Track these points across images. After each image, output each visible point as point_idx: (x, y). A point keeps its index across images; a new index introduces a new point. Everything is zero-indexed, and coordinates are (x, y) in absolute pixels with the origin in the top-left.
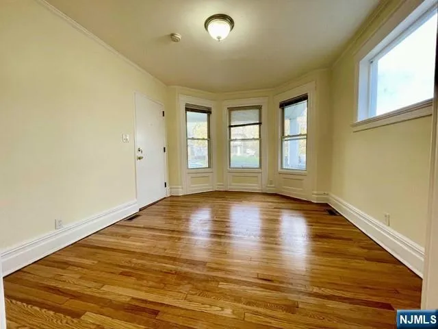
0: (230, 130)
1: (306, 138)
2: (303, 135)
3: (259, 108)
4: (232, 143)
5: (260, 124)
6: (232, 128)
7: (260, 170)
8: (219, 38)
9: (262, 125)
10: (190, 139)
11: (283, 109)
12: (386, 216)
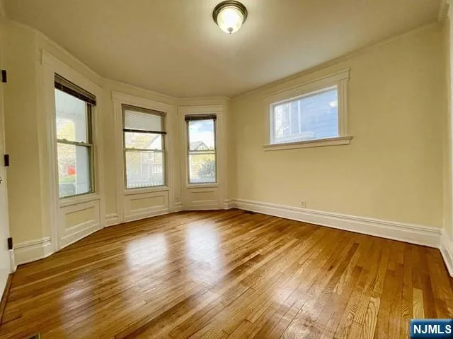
0: (124, 134)
1: (216, 154)
2: (212, 150)
3: (162, 115)
4: (127, 153)
5: (163, 133)
6: (126, 133)
7: (165, 188)
8: (231, 30)
9: (166, 136)
10: (59, 141)
11: (188, 122)
12: (303, 203)
